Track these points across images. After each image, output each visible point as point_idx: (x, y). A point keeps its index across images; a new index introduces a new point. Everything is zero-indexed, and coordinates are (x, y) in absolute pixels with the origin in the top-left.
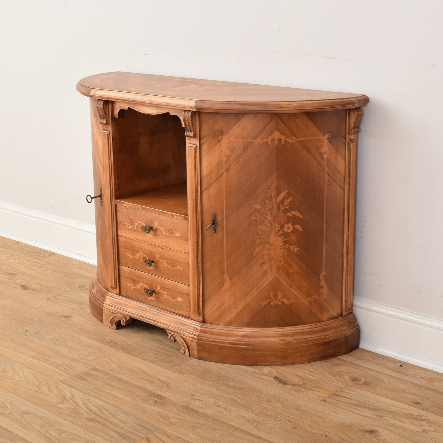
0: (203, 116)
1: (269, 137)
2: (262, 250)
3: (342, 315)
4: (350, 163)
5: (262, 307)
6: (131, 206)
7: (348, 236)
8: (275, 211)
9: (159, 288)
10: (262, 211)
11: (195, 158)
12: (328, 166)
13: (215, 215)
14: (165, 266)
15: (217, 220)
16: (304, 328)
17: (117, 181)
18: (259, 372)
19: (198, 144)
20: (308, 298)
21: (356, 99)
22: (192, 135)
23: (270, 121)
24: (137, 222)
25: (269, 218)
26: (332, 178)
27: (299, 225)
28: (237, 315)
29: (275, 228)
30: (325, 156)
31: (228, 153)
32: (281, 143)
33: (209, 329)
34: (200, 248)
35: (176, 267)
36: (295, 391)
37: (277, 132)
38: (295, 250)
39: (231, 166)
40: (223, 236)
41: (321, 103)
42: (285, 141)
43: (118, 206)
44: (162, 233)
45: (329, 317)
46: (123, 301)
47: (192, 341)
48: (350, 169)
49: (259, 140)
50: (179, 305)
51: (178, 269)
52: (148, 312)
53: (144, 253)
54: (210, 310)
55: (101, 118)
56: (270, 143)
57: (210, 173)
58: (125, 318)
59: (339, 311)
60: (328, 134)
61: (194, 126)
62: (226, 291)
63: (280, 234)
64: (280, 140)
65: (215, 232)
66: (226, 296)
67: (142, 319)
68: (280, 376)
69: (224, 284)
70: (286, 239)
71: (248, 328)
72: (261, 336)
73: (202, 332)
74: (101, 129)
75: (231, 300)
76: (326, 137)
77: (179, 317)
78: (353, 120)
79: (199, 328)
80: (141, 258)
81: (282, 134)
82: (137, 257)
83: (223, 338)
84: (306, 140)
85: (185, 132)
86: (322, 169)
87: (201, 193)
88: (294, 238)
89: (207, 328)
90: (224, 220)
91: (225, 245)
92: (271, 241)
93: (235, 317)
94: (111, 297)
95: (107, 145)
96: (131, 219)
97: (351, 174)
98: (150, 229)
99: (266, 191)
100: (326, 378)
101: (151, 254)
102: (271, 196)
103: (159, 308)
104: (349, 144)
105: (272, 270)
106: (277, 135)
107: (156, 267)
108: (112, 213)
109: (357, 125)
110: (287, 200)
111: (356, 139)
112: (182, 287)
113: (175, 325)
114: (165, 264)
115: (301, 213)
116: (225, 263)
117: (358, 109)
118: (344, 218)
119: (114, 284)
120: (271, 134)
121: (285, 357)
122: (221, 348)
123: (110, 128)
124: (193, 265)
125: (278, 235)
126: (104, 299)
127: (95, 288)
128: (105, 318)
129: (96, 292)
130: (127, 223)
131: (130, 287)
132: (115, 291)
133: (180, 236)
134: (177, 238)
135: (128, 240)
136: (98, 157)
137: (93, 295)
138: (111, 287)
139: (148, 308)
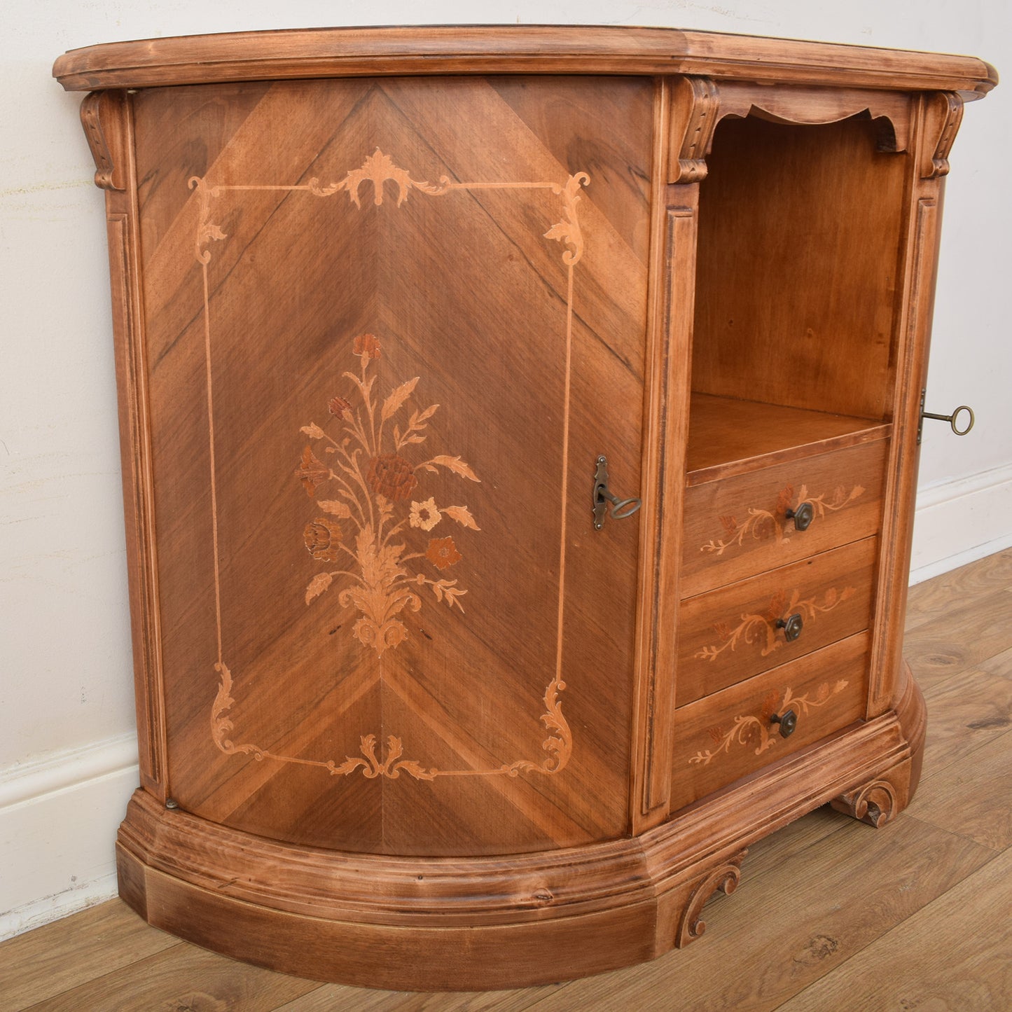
9: (790, 697)
24: (749, 516)
44: (817, 513)
47: (904, 767)
53: (756, 613)
79: (898, 725)
80: (747, 637)
82: (733, 643)
94: (657, 843)
96: (728, 519)
114: (812, 607)
123: (694, 197)
126: (638, 873)
127: (527, 883)
128: (662, 932)
129: (550, 893)
130: (712, 542)
131: (702, 761)
132: (656, 817)
133: (862, 494)
134: (854, 504)
135: (711, 599)
136: (596, 336)
137: (543, 912)
138: (643, 815)
139: (772, 779)
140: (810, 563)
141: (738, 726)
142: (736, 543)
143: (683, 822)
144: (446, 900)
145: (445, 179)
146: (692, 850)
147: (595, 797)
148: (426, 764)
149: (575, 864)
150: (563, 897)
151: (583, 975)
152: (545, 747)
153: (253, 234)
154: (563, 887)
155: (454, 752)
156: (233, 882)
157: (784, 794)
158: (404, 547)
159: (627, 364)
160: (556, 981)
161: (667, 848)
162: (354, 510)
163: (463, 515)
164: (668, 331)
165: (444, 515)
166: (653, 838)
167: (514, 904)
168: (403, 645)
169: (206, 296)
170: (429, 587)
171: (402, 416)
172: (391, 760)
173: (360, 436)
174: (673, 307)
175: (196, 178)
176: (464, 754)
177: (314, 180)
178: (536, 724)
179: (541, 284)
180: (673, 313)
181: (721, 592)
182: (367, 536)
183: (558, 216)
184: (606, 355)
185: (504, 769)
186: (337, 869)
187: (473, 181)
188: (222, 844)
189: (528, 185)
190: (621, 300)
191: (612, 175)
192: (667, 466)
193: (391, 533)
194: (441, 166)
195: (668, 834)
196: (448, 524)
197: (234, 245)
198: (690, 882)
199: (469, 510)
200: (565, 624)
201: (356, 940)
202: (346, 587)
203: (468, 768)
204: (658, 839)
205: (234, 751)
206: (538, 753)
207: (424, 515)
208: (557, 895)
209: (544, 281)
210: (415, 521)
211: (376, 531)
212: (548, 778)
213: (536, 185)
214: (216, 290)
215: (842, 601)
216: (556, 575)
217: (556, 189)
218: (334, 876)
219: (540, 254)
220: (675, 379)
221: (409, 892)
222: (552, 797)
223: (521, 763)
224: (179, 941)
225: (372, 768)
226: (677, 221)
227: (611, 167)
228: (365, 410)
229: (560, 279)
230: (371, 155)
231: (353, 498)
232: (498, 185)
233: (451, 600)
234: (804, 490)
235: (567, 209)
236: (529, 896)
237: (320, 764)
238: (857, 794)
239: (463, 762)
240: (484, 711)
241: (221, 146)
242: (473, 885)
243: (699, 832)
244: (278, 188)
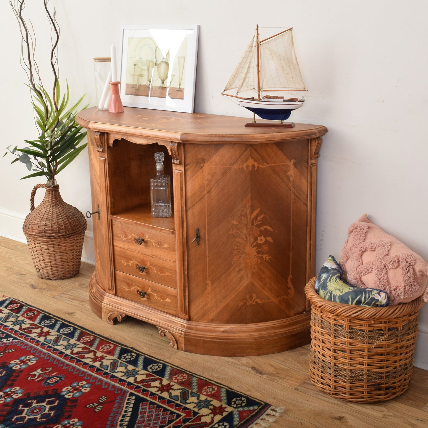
0: (187, 146)
1: (244, 163)
2: (239, 259)
3: (305, 311)
4: (312, 183)
5: (240, 307)
6: (125, 221)
7: (311, 245)
8: (250, 226)
9: (150, 291)
10: (239, 226)
11: (181, 182)
12: (293, 187)
13: (198, 230)
14: (155, 272)
15: (200, 234)
16: (275, 323)
17: (112, 200)
18: (238, 363)
19: (183, 170)
20: (278, 298)
21: (317, 130)
22: (178, 162)
23: (244, 151)
24: (131, 235)
25: (245, 231)
26: (297, 196)
27: (270, 238)
28: (218, 314)
29: (250, 240)
30: (291, 178)
31: (210, 177)
32: (254, 169)
33: (194, 326)
34: (186, 258)
35: (165, 273)
36: (270, 380)
37: (251, 159)
38: (267, 258)
39: (212, 189)
40: (205, 247)
41: (289, 134)
42: (258, 167)
43: (113, 221)
44: (153, 245)
45: (295, 312)
46: (119, 300)
47: (180, 336)
48: (311, 188)
49: (235, 167)
50: (167, 305)
51: (167, 275)
52: (141, 310)
53: (137, 261)
54: (195, 309)
55: (98, 147)
56: (245, 169)
57: (194, 194)
58: (121, 315)
59: (303, 307)
60: (294, 160)
61: (180, 155)
62: (208, 294)
63: (254, 246)
64: (253, 166)
65: (199, 244)
66: (209, 298)
68: (256, 366)
69: (206, 288)
70: (259, 249)
71: (227, 325)
72: (239, 332)
73: (188, 329)
74: (98, 155)
75: (213, 301)
76: (292, 162)
77: (168, 316)
78: (314, 148)
79: (185, 325)
80: (134, 265)
81: (255, 161)
82: (131, 264)
83: (206, 333)
84: (275, 166)
85: (172, 160)
86: (289, 190)
87: (186, 211)
88: (266, 248)
89: (192, 325)
90: (207, 234)
91: (207, 256)
92: (247, 251)
93: (217, 316)
94: (109, 297)
95: (103, 169)
96: (125, 232)
97: (313, 192)
98: (142, 241)
99: (242, 209)
100: (295, 367)
101: (143, 262)
102: (246, 213)
103: (151, 307)
104: (311, 167)
105: (247, 276)
106: (251, 162)
107: (147, 273)
108: (108, 227)
109: (317, 151)
110: (260, 216)
111: (316, 162)
112: (170, 290)
113: (165, 322)
114: (155, 270)
115: (272, 227)
116: (208, 271)
117: (319, 138)
118: (307, 230)
119: (111, 286)
120: (246, 161)
121: (259, 349)
122: (205, 342)
123: (106, 155)
124: (180, 272)
125: (253, 246)
126: (103, 299)
127: (94, 288)
128: (103, 315)
129: (95, 292)
130: (121, 236)
131: (125, 289)
132: (112, 292)
133: (169, 247)
134: (166, 249)
137: (92, 295)
138: (108, 289)
139: (141, 307)
140: (152, 257)
141: (134, 287)
142: (128, 239)
143: (116, 298)
149: (99, 290)
166: (109, 295)
181: (125, 249)
184: (97, 184)
200: (98, 237)
216: (96, 226)
234: (147, 236)
238: (160, 329)
243: (118, 302)
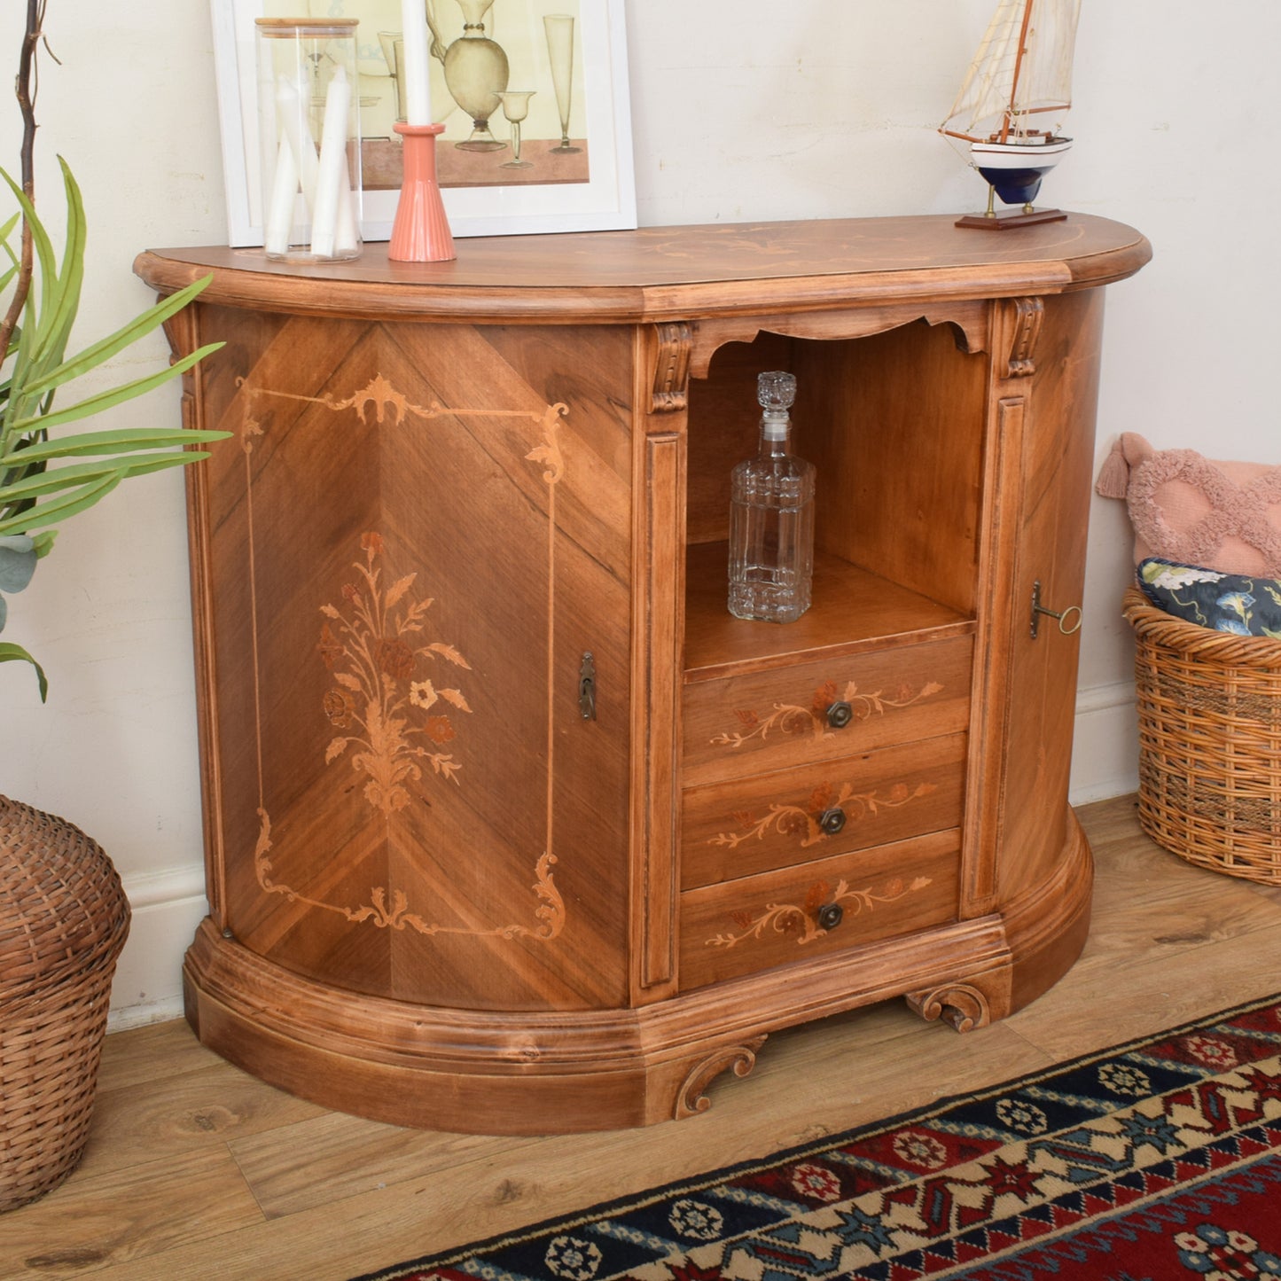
9: (844, 889)
11: (1022, 435)
13: (1038, 588)
14: (873, 807)
15: (1041, 600)
19: (1028, 393)
24: (774, 711)
33: (1020, 917)
35: (912, 794)
44: (874, 708)
46: (708, 1003)
47: (1000, 974)
51: (921, 794)
55: (658, 391)
57: (1040, 469)
58: (750, 1047)
62: (1039, 790)
65: (1035, 636)
66: (1037, 804)
67: (816, 1012)
73: (1012, 936)
77: (926, 938)
79: (999, 932)
80: (782, 826)
82: (762, 830)
89: (1014, 916)
94: (657, 1016)
95: (673, 483)
101: (821, 793)
112: (932, 842)
114: (869, 801)
116: (1043, 714)
119: (667, 967)
123: (681, 422)
126: (630, 1043)
127: (516, 1039)
128: (652, 1101)
129: (537, 1050)
130: (725, 735)
131: (723, 944)
132: (660, 992)
133: (939, 691)
134: (928, 701)
135: (726, 789)
136: (579, 546)
137: (528, 1067)
138: (643, 989)
139: (815, 970)
140: (865, 757)
141: (770, 914)
142: (758, 736)
143: (692, 1001)
144: (440, 1046)
145: (436, 404)
146: (697, 1028)
147: (591, 966)
148: (428, 918)
149: (566, 1027)
150: (549, 1056)
151: (568, 1132)
152: (538, 915)
153: (283, 434)
154: (552, 1046)
155: (453, 912)
156: (264, 1011)
157: (830, 986)
158: (405, 721)
159: (611, 571)
160: (542, 1133)
161: (668, 1023)
162: (364, 685)
163: (456, 697)
164: (650, 545)
165: (439, 695)
166: (653, 1012)
167: (500, 1056)
168: (406, 808)
169: (249, 481)
170: (427, 759)
171: (403, 605)
172: (397, 912)
173: (368, 619)
174: (655, 523)
175: (240, 378)
176: (462, 914)
177: (329, 396)
178: (528, 893)
179: (523, 499)
180: (655, 528)
181: (740, 782)
182: (374, 708)
183: (538, 441)
184: (589, 563)
185: (498, 931)
186: (348, 1007)
187: (460, 408)
188: (259, 975)
189: (509, 413)
190: (604, 514)
191: (590, 405)
192: (654, 664)
193: (395, 708)
194: (432, 393)
195: (671, 1010)
196: (443, 704)
197: (269, 443)
198: (689, 1058)
199: (462, 693)
200: (555, 802)
201: (358, 1074)
202: (358, 752)
203: (465, 926)
204: (658, 1013)
205: (272, 890)
206: (532, 921)
207: (423, 694)
208: (543, 1053)
209: (527, 497)
210: (414, 698)
211: (382, 705)
212: (542, 944)
213: (517, 413)
214: (256, 477)
215: (917, 797)
216: (545, 758)
217: (536, 417)
218: (345, 1014)
219: (522, 473)
220: (660, 587)
221: (406, 1035)
222: (547, 963)
223: (516, 928)
224: (222, 1061)
225: (382, 918)
226: (656, 447)
227: (590, 399)
228: (371, 598)
229: (542, 496)
230: (374, 379)
231: (363, 673)
232: (482, 412)
233: (447, 773)
234: (852, 686)
235: (547, 435)
236: (516, 1050)
237: (338, 910)
238: (925, 996)
239: (460, 920)
240: (479, 875)
241: (259, 354)
242: (465, 1036)
243: (710, 1012)
244: (301, 397)
